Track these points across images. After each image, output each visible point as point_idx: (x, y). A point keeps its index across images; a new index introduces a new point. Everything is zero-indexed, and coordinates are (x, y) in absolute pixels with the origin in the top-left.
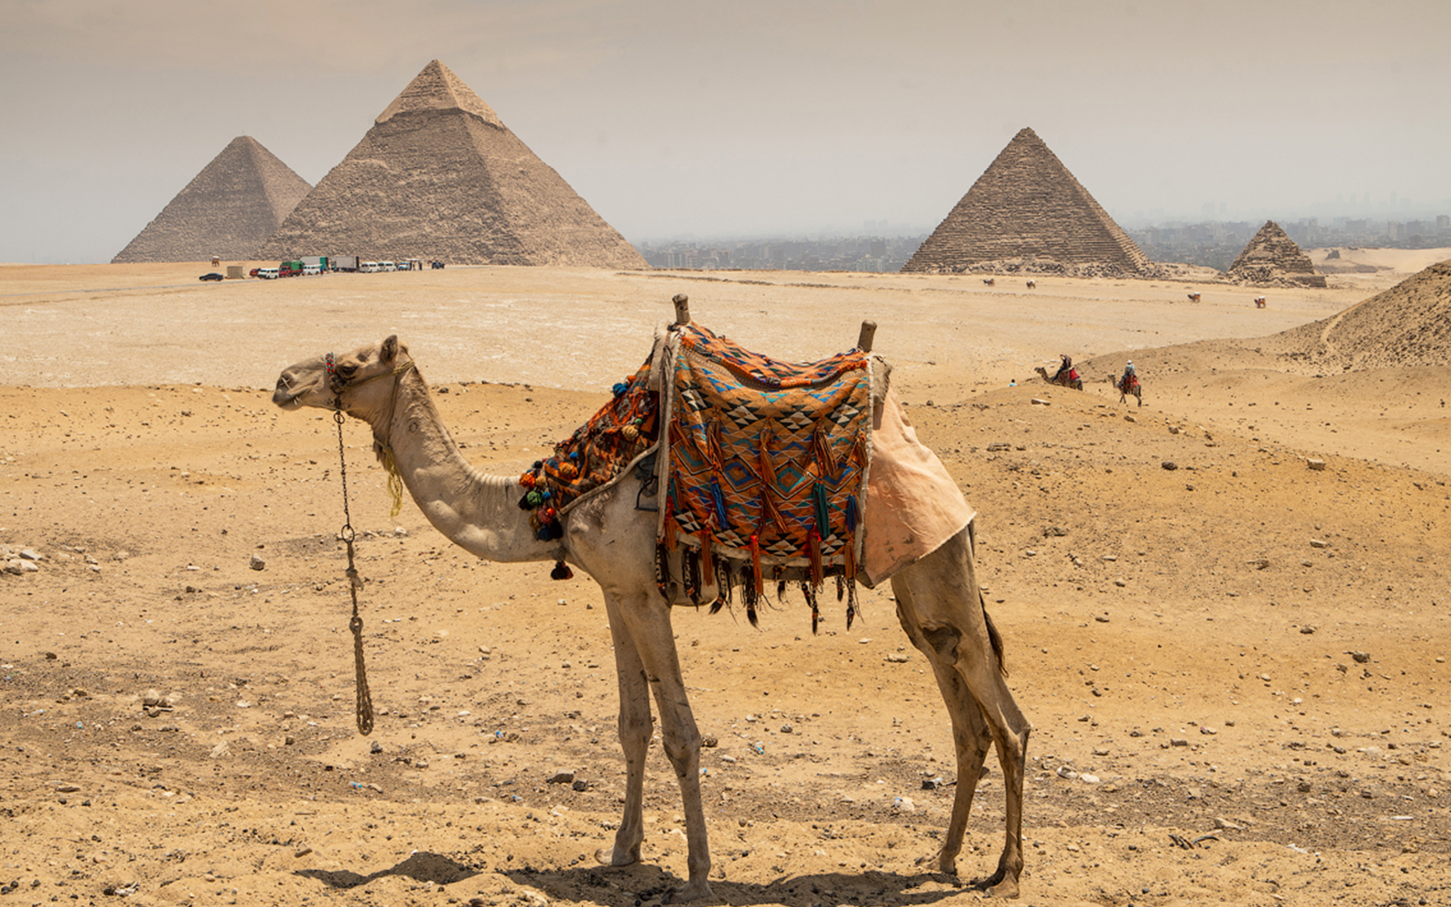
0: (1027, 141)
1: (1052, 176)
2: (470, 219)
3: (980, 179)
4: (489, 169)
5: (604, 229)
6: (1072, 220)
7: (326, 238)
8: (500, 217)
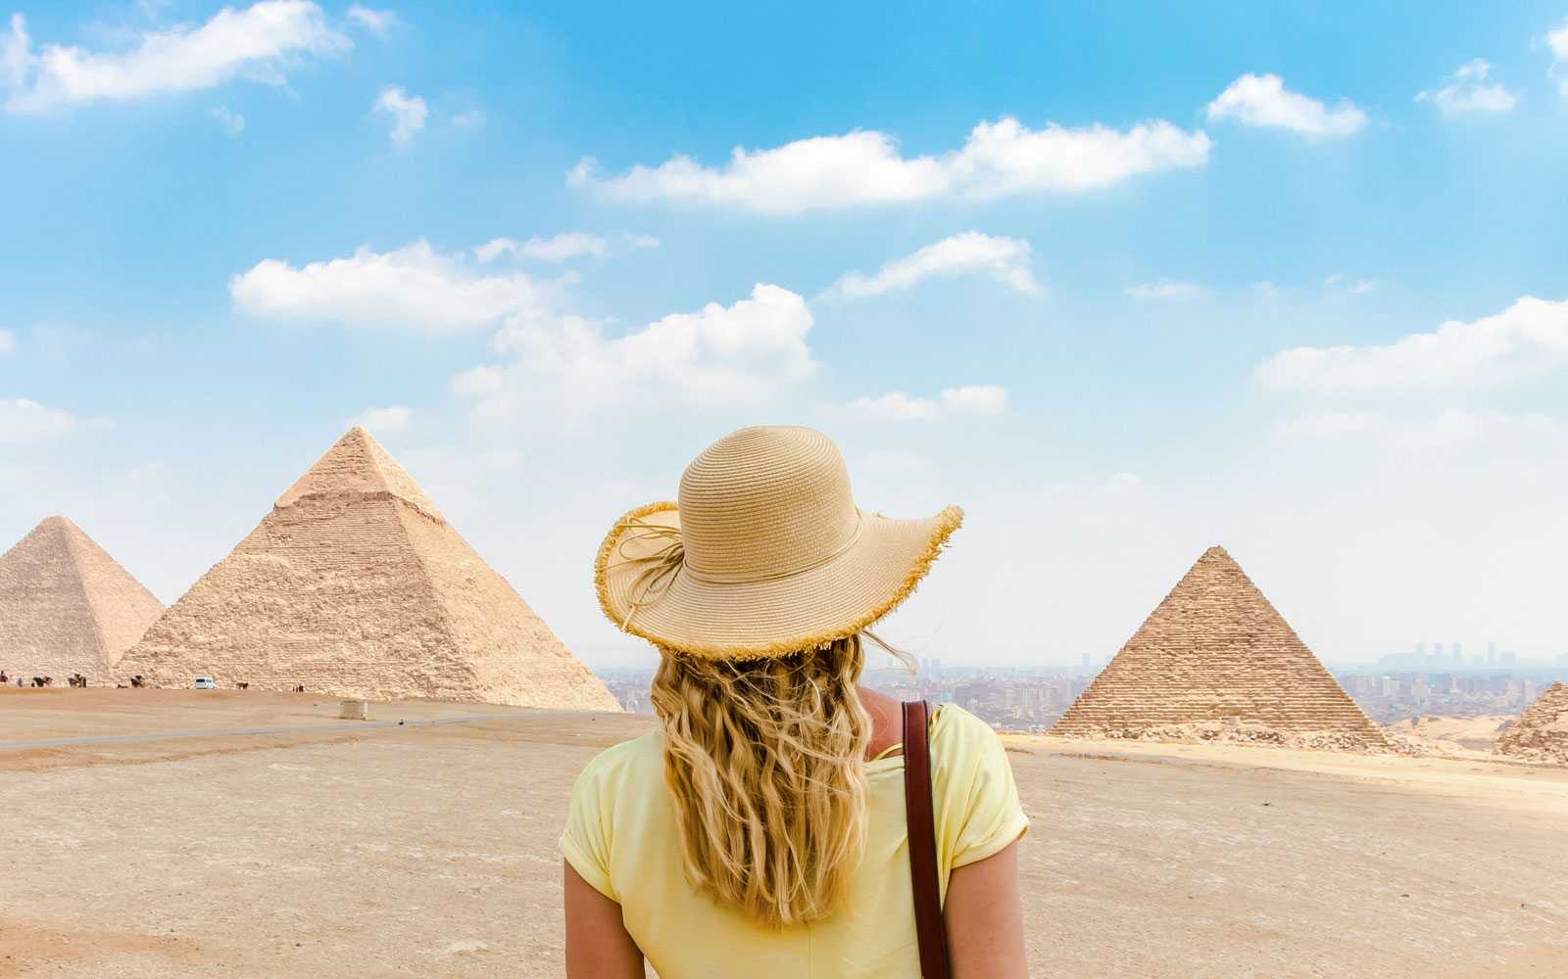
0: (1216, 561)
1: (1257, 612)
2: (408, 641)
3: (1154, 613)
4: (429, 574)
5: (568, 660)
6: (1288, 673)
7: (204, 658)
8: (445, 638)
